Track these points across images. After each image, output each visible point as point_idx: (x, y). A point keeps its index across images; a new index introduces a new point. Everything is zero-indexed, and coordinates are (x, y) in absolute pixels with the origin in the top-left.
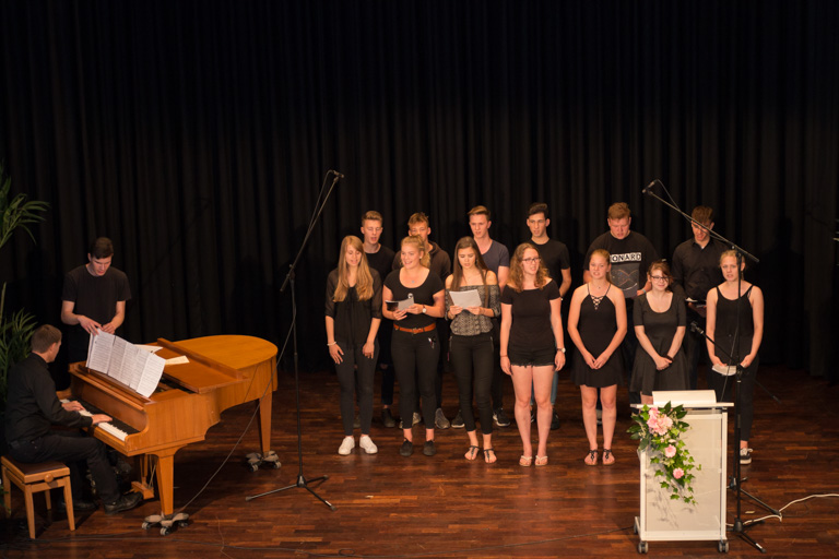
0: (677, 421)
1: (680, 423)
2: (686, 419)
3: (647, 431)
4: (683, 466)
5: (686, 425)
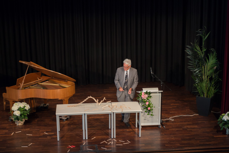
0: (149, 95)
2: (151, 95)
4: (150, 107)
5: (151, 96)
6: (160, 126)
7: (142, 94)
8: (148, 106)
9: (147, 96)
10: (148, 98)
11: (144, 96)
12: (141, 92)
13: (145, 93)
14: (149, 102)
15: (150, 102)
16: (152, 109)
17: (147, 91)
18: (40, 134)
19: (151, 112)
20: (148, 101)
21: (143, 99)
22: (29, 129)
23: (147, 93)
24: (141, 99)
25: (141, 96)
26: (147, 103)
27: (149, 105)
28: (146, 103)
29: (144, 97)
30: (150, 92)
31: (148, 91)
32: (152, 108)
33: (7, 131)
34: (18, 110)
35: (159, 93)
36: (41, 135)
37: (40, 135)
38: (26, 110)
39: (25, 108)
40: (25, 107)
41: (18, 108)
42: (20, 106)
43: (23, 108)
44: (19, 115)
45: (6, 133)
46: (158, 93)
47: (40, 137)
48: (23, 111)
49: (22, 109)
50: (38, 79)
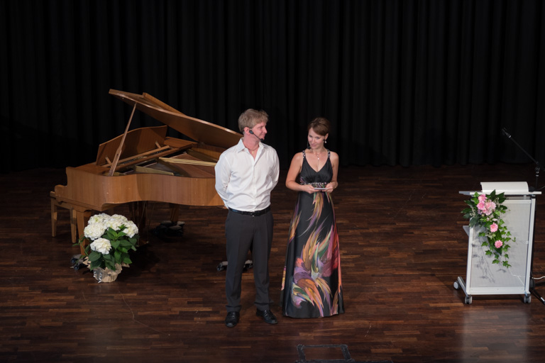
0: (499, 205)
1: (501, 206)
2: (506, 203)
3: (477, 213)
4: (503, 240)
5: (505, 208)
6: (528, 297)
7: (480, 198)
8: (494, 235)
9: (493, 205)
10: (498, 213)
11: (484, 205)
12: (476, 194)
13: (487, 196)
14: (499, 226)
15: (503, 226)
16: (507, 247)
17: (494, 192)
18: (170, 310)
19: (503, 254)
20: (496, 222)
21: (480, 216)
22: (135, 294)
23: (493, 197)
24: (474, 214)
25: (474, 205)
26: (494, 229)
27: (498, 234)
28: (491, 226)
29: (486, 207)
30: (502, 194)
31: (498, 192)
32: (506, 243)
33: (72, 297)
34: (102, 237)
35: (531, 197)
36: (173, 313)
37: (170, 313)
38: (126, 237)
39: (125, 231)
40: (123, 228)
41: (103, 232)
42: (109, 226)
43: (118, 232)
44: (108, 253)
45: (69, 305)
46: (525, 196)
47: (173, 317)
48: (119, 239)
49: (116, 235)
50: (156, 148)
